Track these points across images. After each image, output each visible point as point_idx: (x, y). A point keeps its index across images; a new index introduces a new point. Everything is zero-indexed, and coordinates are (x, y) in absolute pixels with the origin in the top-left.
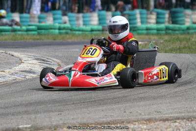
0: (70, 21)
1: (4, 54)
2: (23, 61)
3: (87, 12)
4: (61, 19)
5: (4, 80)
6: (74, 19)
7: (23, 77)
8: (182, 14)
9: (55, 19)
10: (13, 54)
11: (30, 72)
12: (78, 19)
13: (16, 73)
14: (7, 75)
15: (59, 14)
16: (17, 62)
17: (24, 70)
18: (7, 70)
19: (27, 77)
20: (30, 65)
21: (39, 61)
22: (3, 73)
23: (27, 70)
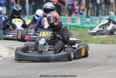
0: (91, 21)
4: (85, 20)
6: (94, 20)
9: (81, 20)
12: (96, 20)
15: (85, 17)
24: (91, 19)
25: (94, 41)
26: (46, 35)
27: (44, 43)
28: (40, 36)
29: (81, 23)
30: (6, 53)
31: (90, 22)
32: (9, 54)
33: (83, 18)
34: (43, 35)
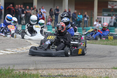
1: (23, 41)
2: (32, 44)
4: (51, 30)
5: (23, 52)
8: (113, 30)
16: (29, 45)
18: (25, 48)
26: (51, 38)
27: (49, 44)
28: (48, 38)
33: (49, 28)
34: (50, 38)
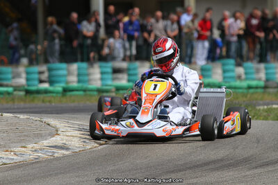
0: (246, 74)
1: (38, 122)
2: (59, 132)
3: (274, 61)
4: (233, 71)
5: (22, 159)
6: (253, 71)
7: (50, 154)
9: (224, 71)
10: (49, 122)
11: (61, 148)
12: (258, 71)
13: (41, 149)
14: (28, 152)
15: (231, 64)
16: (50, 134)
17: (55, 144)
19: (56, 155)
20: (67, 138)
21: (82, 132)
22: (23, 149)
23: (59, 145)
24: (245, 68)
25: (260, 116)
29: (224, 78)
30: (76, 140)
31: (243, 76)
32: (84, 142)
33: (227, 67)
